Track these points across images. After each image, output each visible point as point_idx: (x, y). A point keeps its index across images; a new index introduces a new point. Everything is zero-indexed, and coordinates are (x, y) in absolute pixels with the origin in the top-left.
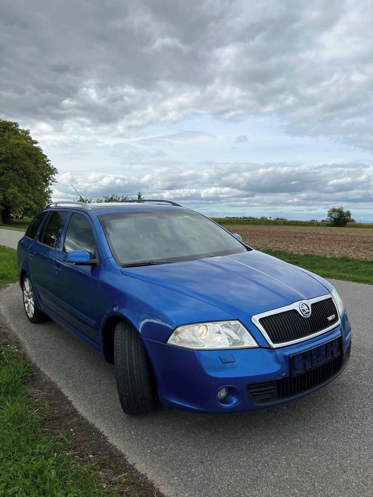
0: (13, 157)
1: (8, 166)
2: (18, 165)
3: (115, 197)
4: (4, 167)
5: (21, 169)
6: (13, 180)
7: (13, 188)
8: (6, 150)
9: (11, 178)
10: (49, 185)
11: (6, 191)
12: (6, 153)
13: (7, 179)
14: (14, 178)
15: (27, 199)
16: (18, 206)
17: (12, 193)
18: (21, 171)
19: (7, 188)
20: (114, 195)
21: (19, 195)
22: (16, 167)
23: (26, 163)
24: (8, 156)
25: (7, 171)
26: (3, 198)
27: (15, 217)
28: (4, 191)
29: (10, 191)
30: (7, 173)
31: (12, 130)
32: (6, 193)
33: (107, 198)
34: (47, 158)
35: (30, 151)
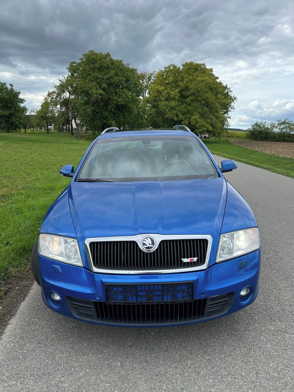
0: (198, 91)
1: (194, 98)
2: (201, 97)
3: (288, 120)
4: (191, 99)
5: (203, 100)
6: (196, 109)
7: (196, 115)
8: (194, 86)
9: (195, 107)
10: (229, 112)
11: (190, 118)
12: (194, 88)
13: (192, 108)
14: (197, 107)
15: (205, 124)
16: (198, 129)
17: (195, 119)
18: (203, 102)
19: (192, 115)
20: (287, 119)
21: (200, 120)
22: (199, 99)
23: (207, 95)
24: (195, 90)
25: (193, 102)
26: (188, 123)
27: (204, 137)
28: (189, 118)
29: (193, 117)
30: (193, 103)
31: (201, 69)
32: (190, 119)
33: (280, 121)
34: (230, 89)
35: (212, 86)
